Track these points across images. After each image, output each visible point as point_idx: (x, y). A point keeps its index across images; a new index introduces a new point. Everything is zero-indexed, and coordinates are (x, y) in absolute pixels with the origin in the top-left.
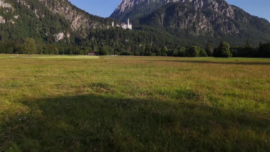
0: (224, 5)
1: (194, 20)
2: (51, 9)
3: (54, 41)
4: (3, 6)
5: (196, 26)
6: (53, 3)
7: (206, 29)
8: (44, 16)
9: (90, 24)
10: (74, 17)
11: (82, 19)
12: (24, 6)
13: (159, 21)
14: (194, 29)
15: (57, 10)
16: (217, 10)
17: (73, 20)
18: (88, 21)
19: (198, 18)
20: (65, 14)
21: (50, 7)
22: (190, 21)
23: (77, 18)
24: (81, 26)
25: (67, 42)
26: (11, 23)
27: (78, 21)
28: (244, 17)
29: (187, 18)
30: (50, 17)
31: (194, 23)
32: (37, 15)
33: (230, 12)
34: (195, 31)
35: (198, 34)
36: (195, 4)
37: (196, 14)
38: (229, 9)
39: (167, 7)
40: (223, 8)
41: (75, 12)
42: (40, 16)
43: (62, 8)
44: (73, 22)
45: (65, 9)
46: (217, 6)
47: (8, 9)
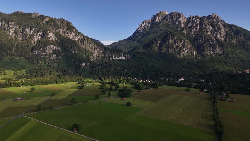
0: (216, 28)
1: (180, 46)
2: (82, 46)
3: (80, 68)
4: (56, 49)
5: (181, 51)
6: (83, 42)
7: (190, 52)
8: (77, 51)
9: (104, 53)
10: (95, 49)
11: (100, 50)
12: (67, 47)
13: (155, 46)
14: (179, 53)
15: (85, 46)
16: (209, 33)
17: (94, 52)
18: (104, 51)
19: (184, 44)
20: (90, 48)
21: (82, 44)
22: (177, 46)
23: (97, 50)
24: (99, 55)
25: (87, 68)
26: (59, 58)
27: (97, 52)
28: (233, 38)
29: (175, 44)
30: (80, 52)
31: (180, 48)
32: (73, 51)
33: (221, 34)
34: (179, 54)
35: (182, 57)
36: (193, 28)
37: (182, 42)
38: (220, 32)
39: (164, 34)
40: (215, 31)
41: (96, 46)
42: (75, 52)
43: (88, 45)
44: (94, 53)
45: (90, 45)
46: (211, 30)
47: (58, 50)
